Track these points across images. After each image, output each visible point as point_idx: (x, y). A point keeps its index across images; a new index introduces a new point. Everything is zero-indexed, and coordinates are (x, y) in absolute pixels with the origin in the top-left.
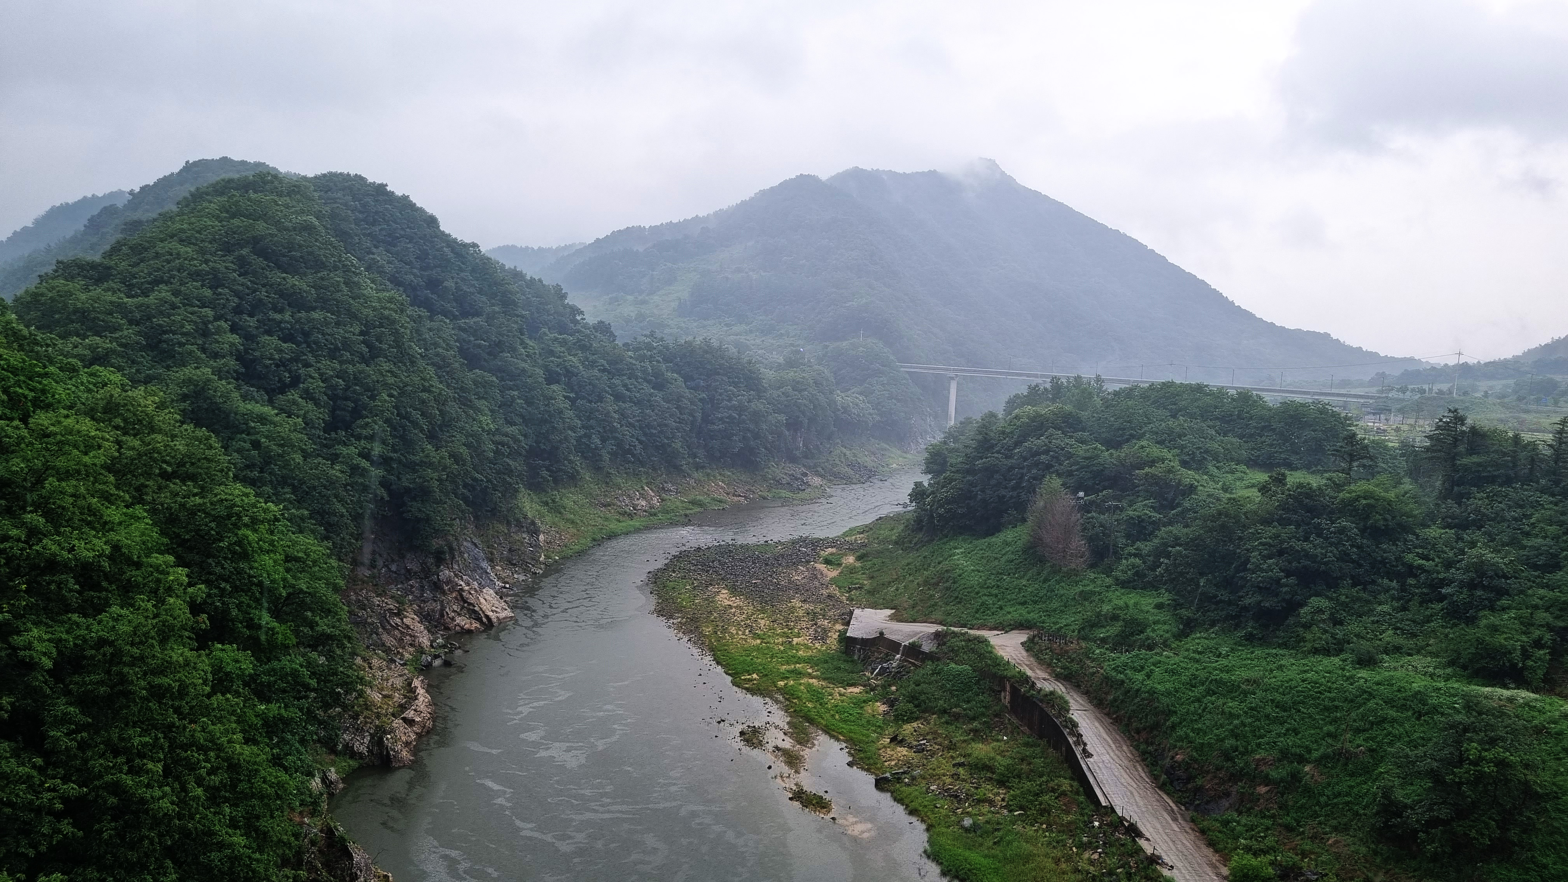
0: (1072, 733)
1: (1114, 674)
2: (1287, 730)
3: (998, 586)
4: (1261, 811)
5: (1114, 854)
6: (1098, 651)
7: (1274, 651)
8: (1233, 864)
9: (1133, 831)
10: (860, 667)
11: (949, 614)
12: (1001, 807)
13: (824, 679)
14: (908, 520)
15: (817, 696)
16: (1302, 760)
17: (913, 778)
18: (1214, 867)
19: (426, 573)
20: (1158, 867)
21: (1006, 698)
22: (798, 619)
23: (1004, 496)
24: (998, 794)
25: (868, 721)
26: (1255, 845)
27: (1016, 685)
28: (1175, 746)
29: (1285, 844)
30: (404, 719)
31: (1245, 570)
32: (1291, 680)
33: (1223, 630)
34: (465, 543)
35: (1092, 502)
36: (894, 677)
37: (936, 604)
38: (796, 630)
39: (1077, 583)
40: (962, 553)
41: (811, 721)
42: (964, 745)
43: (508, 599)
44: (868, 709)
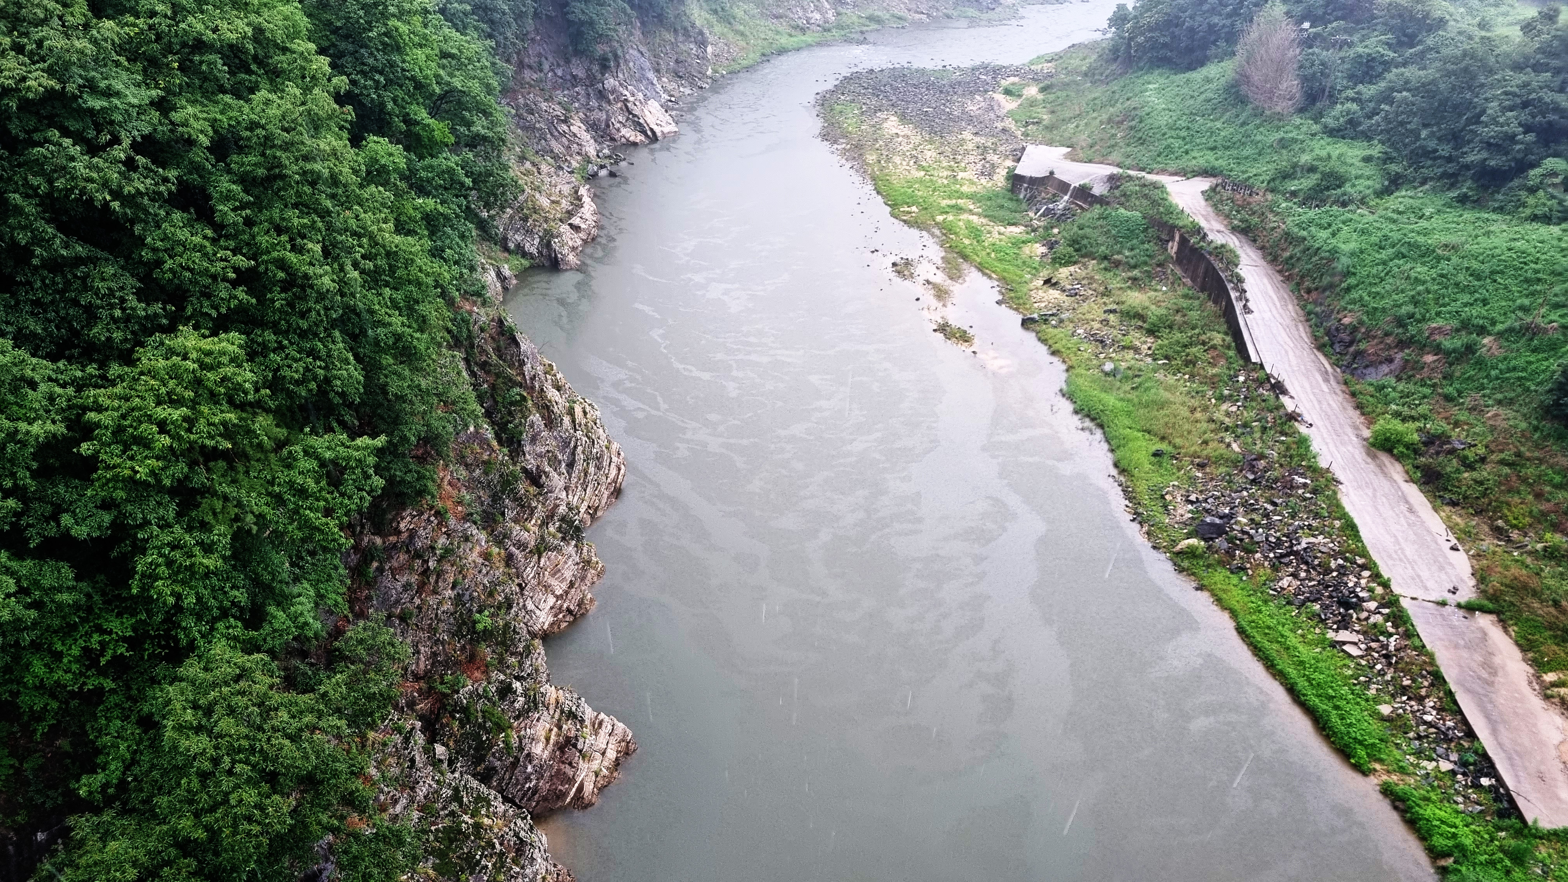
0: (1236, 289)
1: (1296, 230)
2: (1476, 300)
3: (1188, 128)
4: (1422, 380)
5: (1253, 408)
6: (1284, 205)
7: (1486, 216)
8: (1377, 427)
9: (1279, 388)
10: (1024, 206)
11: (1129, 156)
12: (1147, 355)
13: (985, 216)
14: (1104, 49)
15: (975, 233)
16: (1482, 331)
17: (1061, 321)
18: (1356, 428)
19: (591, 81)
20: (1296, 424)
21: (1173, 248)
22: (967, 152)
23: (1216, 25)
24: (1145, 342)
25: (1024, 262)
26: (1406, 411)
27: (1187, 236)
28: (1345, 309)
29: (1439, 413)
30: (571, 225)
31: (1478, 122)
32: (1496, 248)
33: (1433, 189)
34: (631, 51)
35: (1317, 36)
36: (1058, 220)
37: (1116, 144)
38: (963, 165)
39: (1278, 129)
40: (1155, 89)
41: (965, 258)
42: (1120, 292)
43: (674, 113)
44: (1027, 250)
